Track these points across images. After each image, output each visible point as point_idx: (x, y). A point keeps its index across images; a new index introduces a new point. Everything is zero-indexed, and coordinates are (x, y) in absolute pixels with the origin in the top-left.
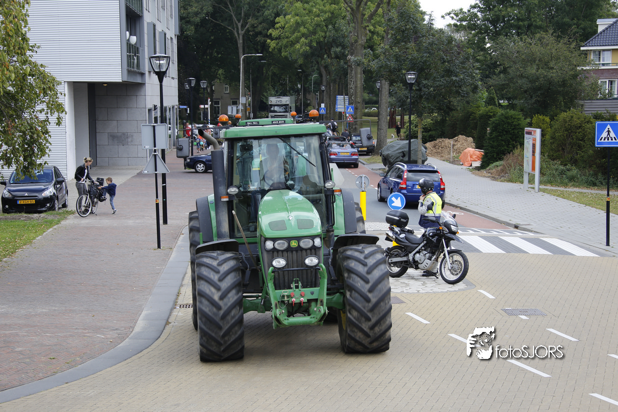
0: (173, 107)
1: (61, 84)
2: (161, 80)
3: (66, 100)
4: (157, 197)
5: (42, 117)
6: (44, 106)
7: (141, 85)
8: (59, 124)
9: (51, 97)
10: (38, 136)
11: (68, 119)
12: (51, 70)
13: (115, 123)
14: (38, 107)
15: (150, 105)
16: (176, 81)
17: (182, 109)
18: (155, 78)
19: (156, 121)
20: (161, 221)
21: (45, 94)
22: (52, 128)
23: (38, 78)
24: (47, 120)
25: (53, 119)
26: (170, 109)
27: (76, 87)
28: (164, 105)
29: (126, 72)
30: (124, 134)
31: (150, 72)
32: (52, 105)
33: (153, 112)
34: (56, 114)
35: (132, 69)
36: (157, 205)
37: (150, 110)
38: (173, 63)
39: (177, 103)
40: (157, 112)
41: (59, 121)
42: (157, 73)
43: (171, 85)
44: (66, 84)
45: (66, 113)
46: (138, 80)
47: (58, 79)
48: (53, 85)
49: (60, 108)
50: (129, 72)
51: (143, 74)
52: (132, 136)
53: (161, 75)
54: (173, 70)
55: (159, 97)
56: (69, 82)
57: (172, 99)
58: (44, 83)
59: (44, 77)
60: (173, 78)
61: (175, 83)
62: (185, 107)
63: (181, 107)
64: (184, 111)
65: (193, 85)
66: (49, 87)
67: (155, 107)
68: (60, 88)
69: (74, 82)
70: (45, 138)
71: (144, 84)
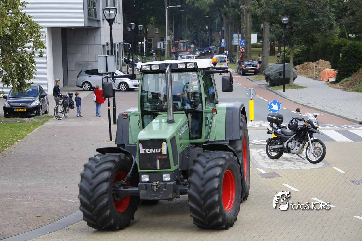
0: (120, 44)
1: (42, 28)
2: (111, 25)
3: (46, 40)
4: (109, 106)
5: (30, 51)
6: (31, 44)
7: (98, 28)
8: (41, 56)
9: (35, 37)
10: (27, 64)
11: (48, 52)
12: (36, 19)
13: (80, 55)
14: (27, 45)
15: (104, 43)
16: (122, 25)
17: (126, 44)
18: (107, 23)
19: (108, 54)
20: (112, 122)
21: (32, 35)
22: (36, 59)
23: (27, 25)
24: (33, 54)
25: (37, 53)
26: (117, 45)
27: (53, 30)
28: (114, 42)
29: (87, 20)
30: (86, 62)
31: (103, 20)
32: (36, 43)
33: (106, 47)
34: (39, 50)
35: (91, 18)
36: (109, 111)
37: (104, 46)
38: (119, 12)
39: (122, 41)
40: (108, 47)
41: (41, 54)
42: (108, 20)
43: (118, 28)
44: (46, 29)
45: (46, 49)
46: (96, 25)
47: (41, 25)
48: (37, 30)
49: (41, 45)
50: (89, 20)
51: (98, 21)
52: (92, 64)
53: (111, 21)
54: (120, 18)
55: (110, 37)
56: (48, 28)
57: (119, 38)
58: (30, 28)
59: (31, 25)
60: (119, 24)
61: (121, 27)
62: (128, 43)
63: (125, 43)
64: (128, 46)
65: (133, 28)
66: (34, 31)
67: (107, 43)
68: (42, 32)
69: (52, 27)
70: (32, 66)
71: (100, 28)
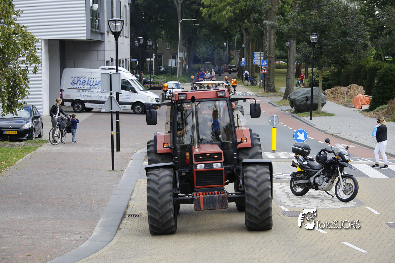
0: (126, 60)
1: (39, 41)
2: (116, 39)
3: (42, 53)
4: (112, 130)
5: (23, 66)
6: (24, 58)
7: (101, 42)
8: (35, 72)
9: (30, 51)
10: (20, 81)
11: (44, 69)
12: (32, 30)
14: (21, 59)
15: (108, 58)
16: (129, 39)
18: (112, 37)
20: (115, 149)
21: (26, 49)
22: (30, 75)
23: (21, 36)
24: (27, 69)
25: (31, 68)
26: (123, 61)
27: (50, 43)
28: (119, 58)
29: (89, 32)
31: (108, 32)
32: (31, 57)
34: (33, 66)
35: (94, 30)
36: (112, 136)
37: (107, 62)
38: (126, 25)
39: (129, 57)
40: (113, 64)
41: (35, 70)
42: (113, 33)
43: (125, 42)
44: (43, 41)
45: (41, 65)
46: (99, 38)
47: (36, 37)
48: (33, 42)
49: (36, 60)
50: (92, 32)
51: (102, 34)
53: (117, 35)
54: (126, 31)
55: (115, 52)
56: (44, 39)
57: (125, 53)
58: (25, 40)
59: (25, 36)
60: (126, 37)
61: (128, 41)
62: (135, 60)
63: (132, 60)
64: (134, 63)
65: (141, 43)
66: (29, 43)
67: (112, 59)
68: (37, 45)
69: (49, 40)
70: (25, 83)
71: (103, 41)
